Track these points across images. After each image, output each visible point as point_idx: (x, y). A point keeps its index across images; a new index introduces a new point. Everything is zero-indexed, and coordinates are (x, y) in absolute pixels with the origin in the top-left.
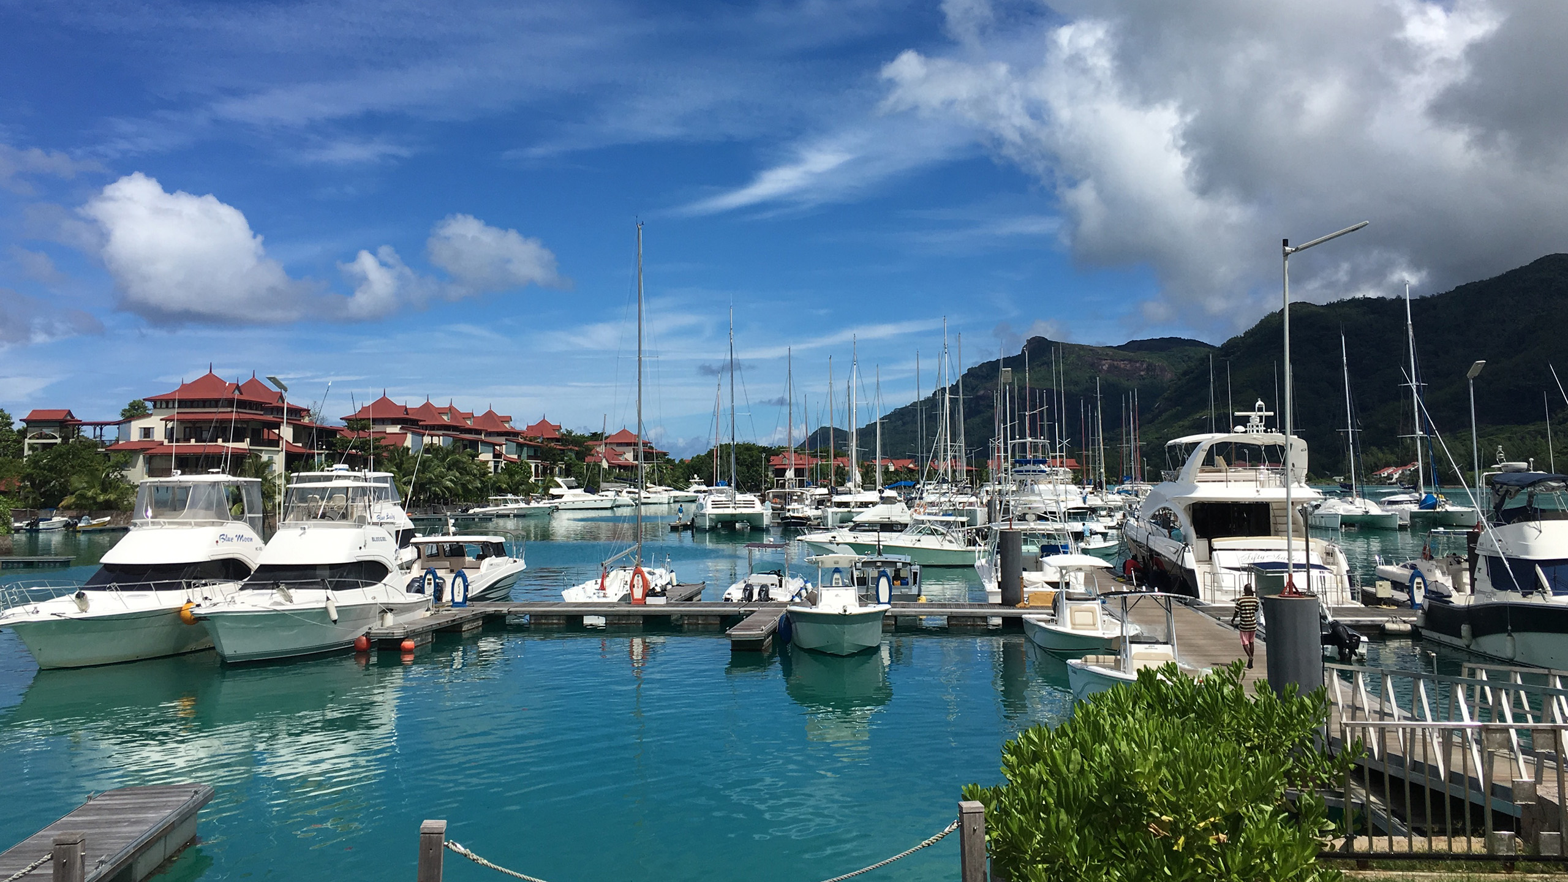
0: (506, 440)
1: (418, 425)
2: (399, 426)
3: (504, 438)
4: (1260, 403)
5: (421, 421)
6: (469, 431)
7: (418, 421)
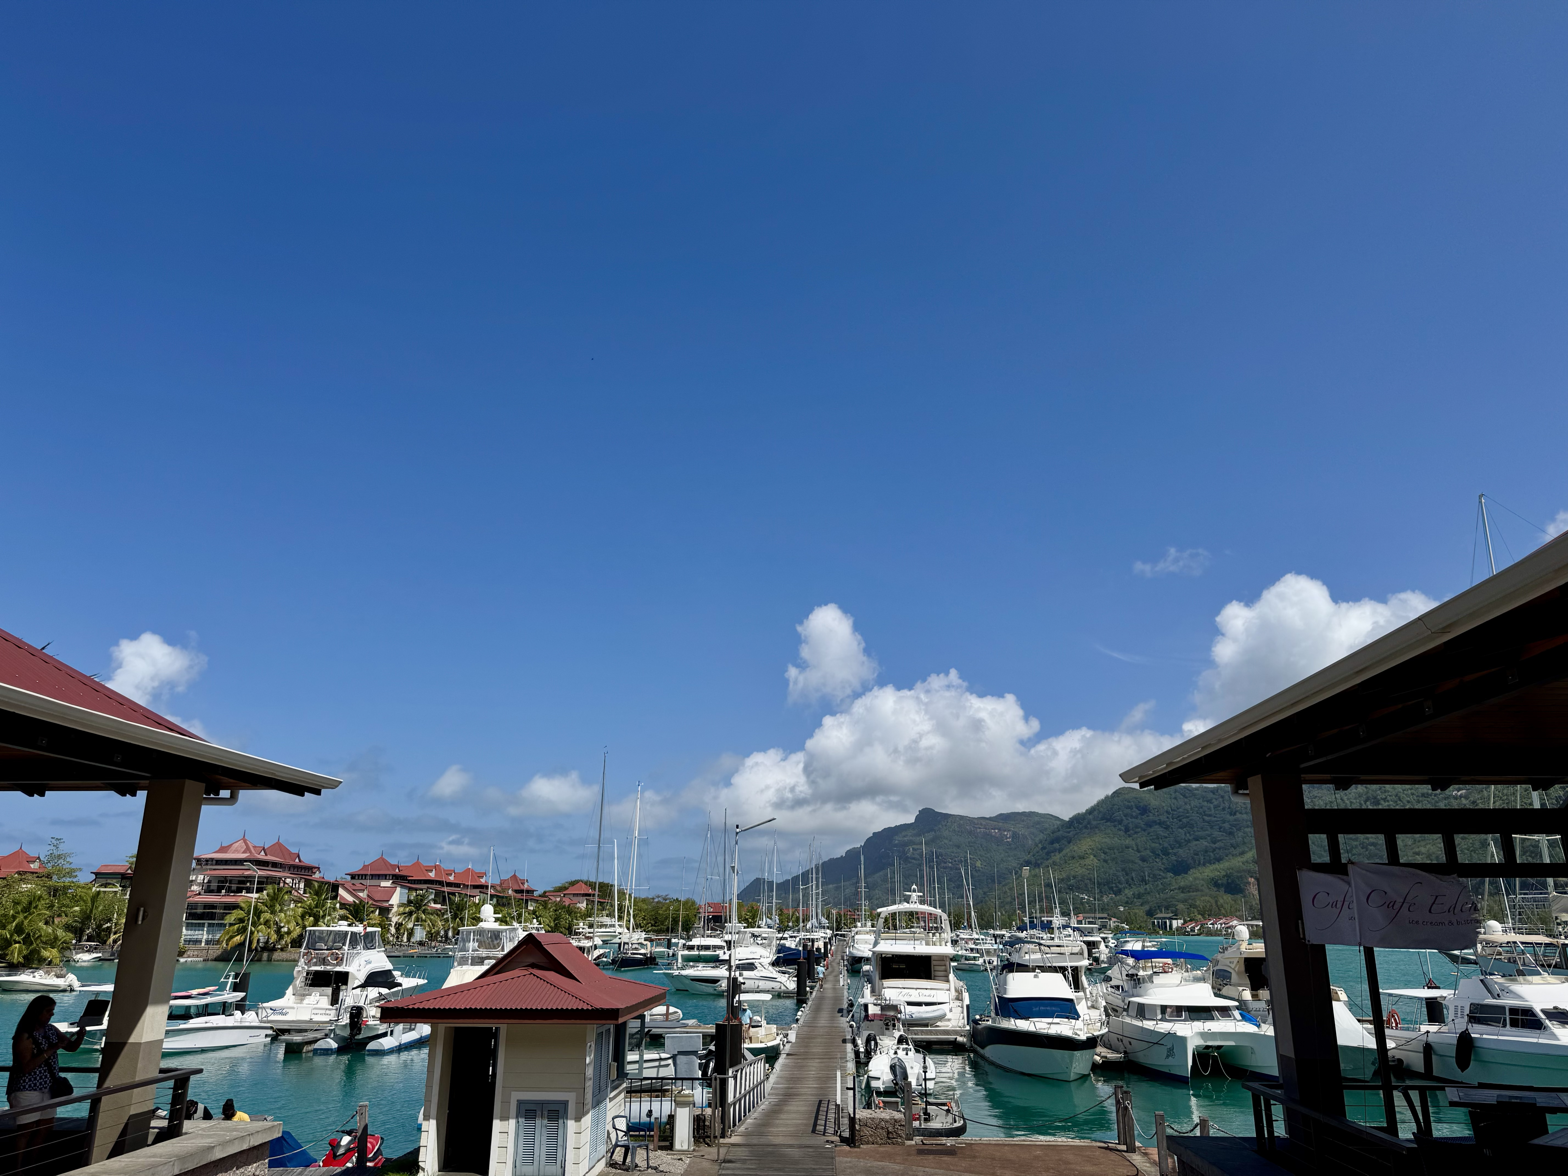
0: (480, 892)
1: (407, 880)
2: (391, 881)
3: (478, 890)
4: (914, 886)
5: (409, 876)
6: (449, 884)
7: (407, 877)
